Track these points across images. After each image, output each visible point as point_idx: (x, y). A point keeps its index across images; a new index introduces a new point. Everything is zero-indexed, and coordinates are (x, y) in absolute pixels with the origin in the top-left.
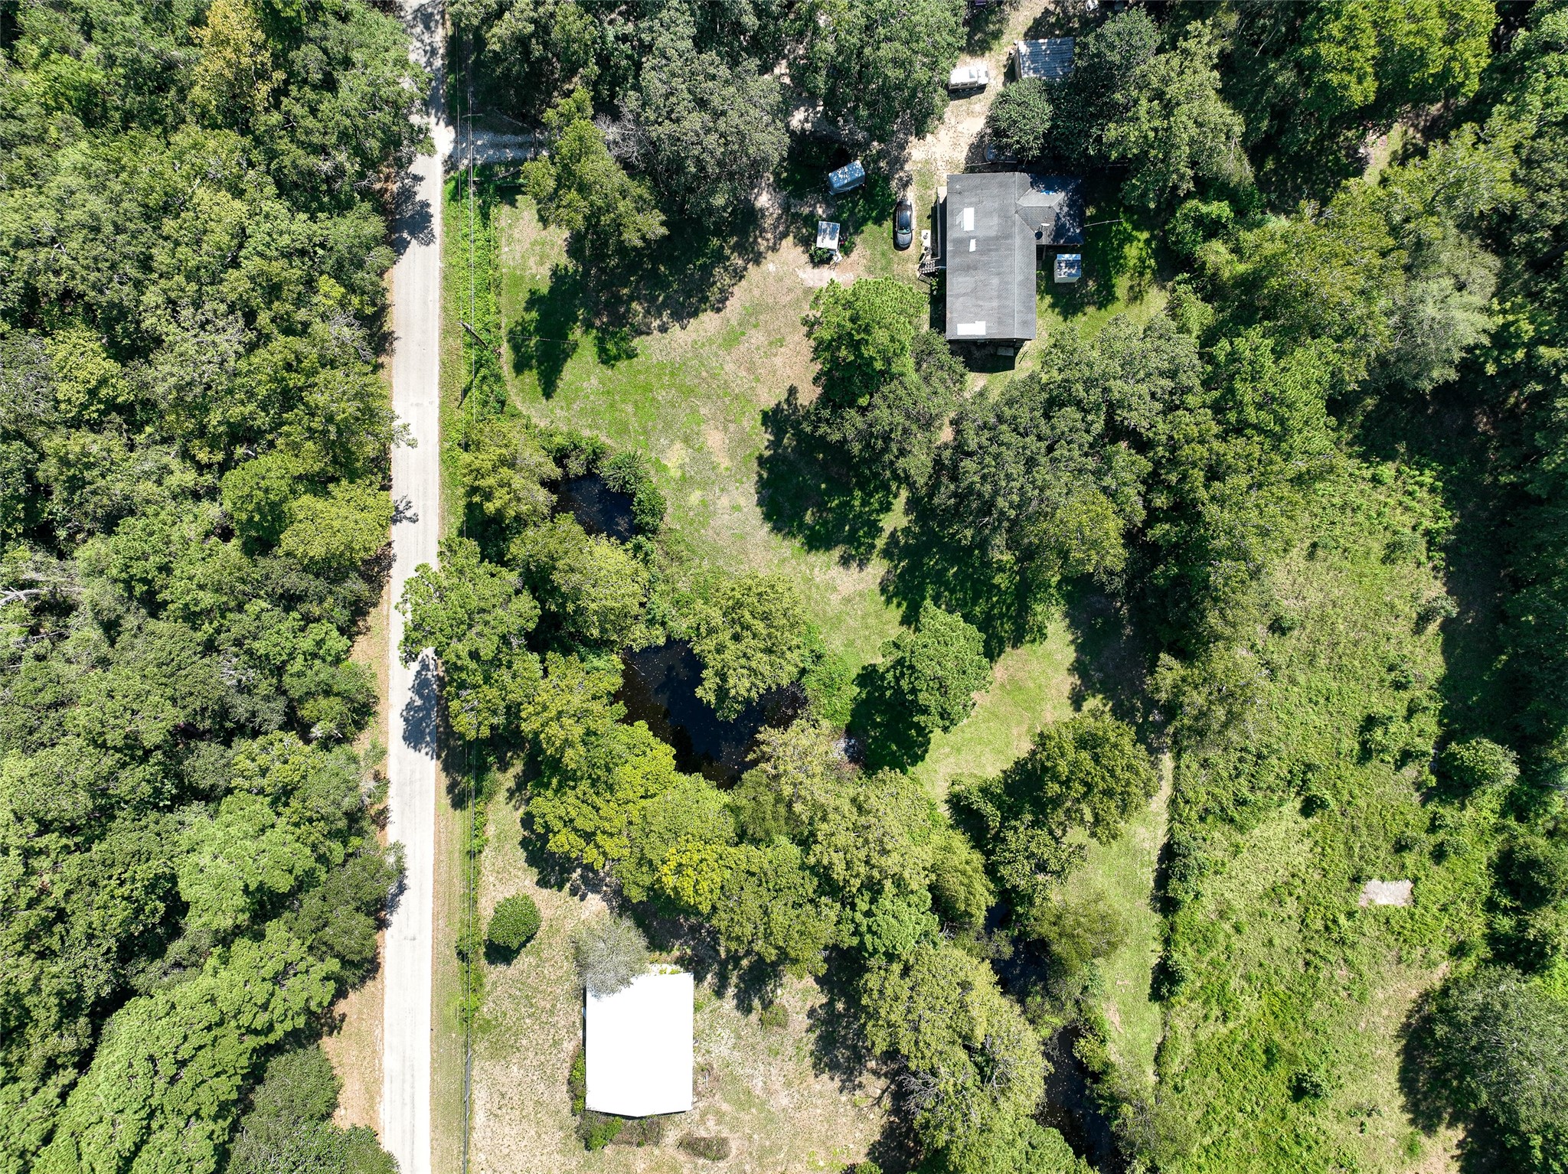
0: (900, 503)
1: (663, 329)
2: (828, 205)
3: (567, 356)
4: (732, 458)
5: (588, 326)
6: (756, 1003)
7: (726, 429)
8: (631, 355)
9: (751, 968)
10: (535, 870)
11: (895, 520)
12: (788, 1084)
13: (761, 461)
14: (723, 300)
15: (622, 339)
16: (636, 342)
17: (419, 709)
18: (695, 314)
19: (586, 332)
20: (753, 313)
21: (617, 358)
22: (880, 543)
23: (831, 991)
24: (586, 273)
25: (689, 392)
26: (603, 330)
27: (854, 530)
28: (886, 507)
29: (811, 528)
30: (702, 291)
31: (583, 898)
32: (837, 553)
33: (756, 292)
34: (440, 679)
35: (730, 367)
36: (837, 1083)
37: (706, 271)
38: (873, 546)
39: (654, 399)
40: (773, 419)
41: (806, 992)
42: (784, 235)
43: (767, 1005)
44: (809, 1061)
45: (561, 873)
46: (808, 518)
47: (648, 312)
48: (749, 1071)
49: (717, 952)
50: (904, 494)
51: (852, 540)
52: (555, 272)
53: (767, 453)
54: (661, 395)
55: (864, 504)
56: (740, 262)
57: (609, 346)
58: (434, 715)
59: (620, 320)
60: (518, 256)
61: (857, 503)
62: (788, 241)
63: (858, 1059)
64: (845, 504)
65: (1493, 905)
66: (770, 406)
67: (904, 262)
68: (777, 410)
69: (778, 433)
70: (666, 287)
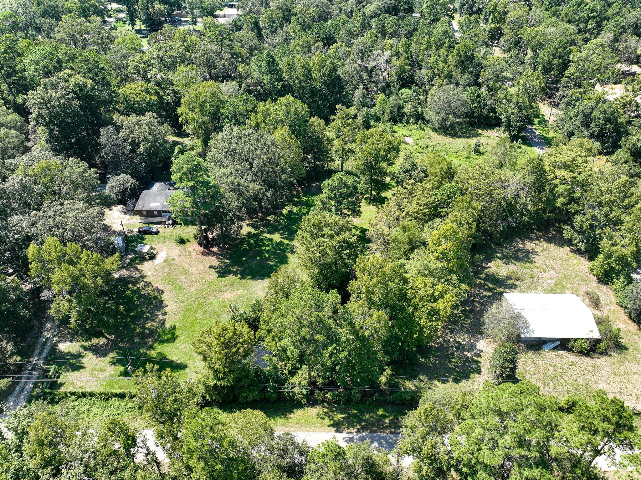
0: (269, 236)
1: (165, 314)
2: (129, 254)
3: (165, 358)
4: (238, 289)
5: (151, 347)
6: (510, 282)
7: (224, 291)
8: (174, 328)
9: (493, 284)
10: (472, 376)
11: (277, 237)
12: (544, 271)
13: (242, 278)
14: (159, 290)
15: (164, 332)
16: (168, 326)
17: (380, 444)
18: (161, 301)
19: (154, 349)
20: (168, 279)
21: (173, 334)
22: (286, 242)
23: (494, 258)
24: (121, 348)
25: (201, 306)
26: (155, 341)
27: (280, 249)
28: (271, 240)
29: (277, 262)
30: (151, 298)
31: (482, 351)
32: (289, 255)
33: (159, 279)
34: (358, 431)
35: (193, 289)
36: (534, 256)
37: (140, 296)
38: (288, 244)
39: (201, 319)
40: (223, 273)
41: (497, 266)
42: (136, 269)
43: (509, 278)
44: (530, 265)
45: (470, 362)
46: (272, 263)
47: (153, 320)
48: (545, 285)
49: (490, 296)
50: (265, 235)
51: (284, 250)
52: (113, 363)
53: (239, 276)
54: (199, 316)
55: (268, 246)
56: (142, 283)
57: (166, 338)
58: (383, 435)
59: (153, 332)
60: (95, 383)
61: (267, 248)
62: (140, 267)
63: (521, 250)
64: (267, 252)
65: (407, 123)
66: (216, 275)
67: (164, 232)
68: (219, 272)
69: (230, 272)
70: (143, 313)
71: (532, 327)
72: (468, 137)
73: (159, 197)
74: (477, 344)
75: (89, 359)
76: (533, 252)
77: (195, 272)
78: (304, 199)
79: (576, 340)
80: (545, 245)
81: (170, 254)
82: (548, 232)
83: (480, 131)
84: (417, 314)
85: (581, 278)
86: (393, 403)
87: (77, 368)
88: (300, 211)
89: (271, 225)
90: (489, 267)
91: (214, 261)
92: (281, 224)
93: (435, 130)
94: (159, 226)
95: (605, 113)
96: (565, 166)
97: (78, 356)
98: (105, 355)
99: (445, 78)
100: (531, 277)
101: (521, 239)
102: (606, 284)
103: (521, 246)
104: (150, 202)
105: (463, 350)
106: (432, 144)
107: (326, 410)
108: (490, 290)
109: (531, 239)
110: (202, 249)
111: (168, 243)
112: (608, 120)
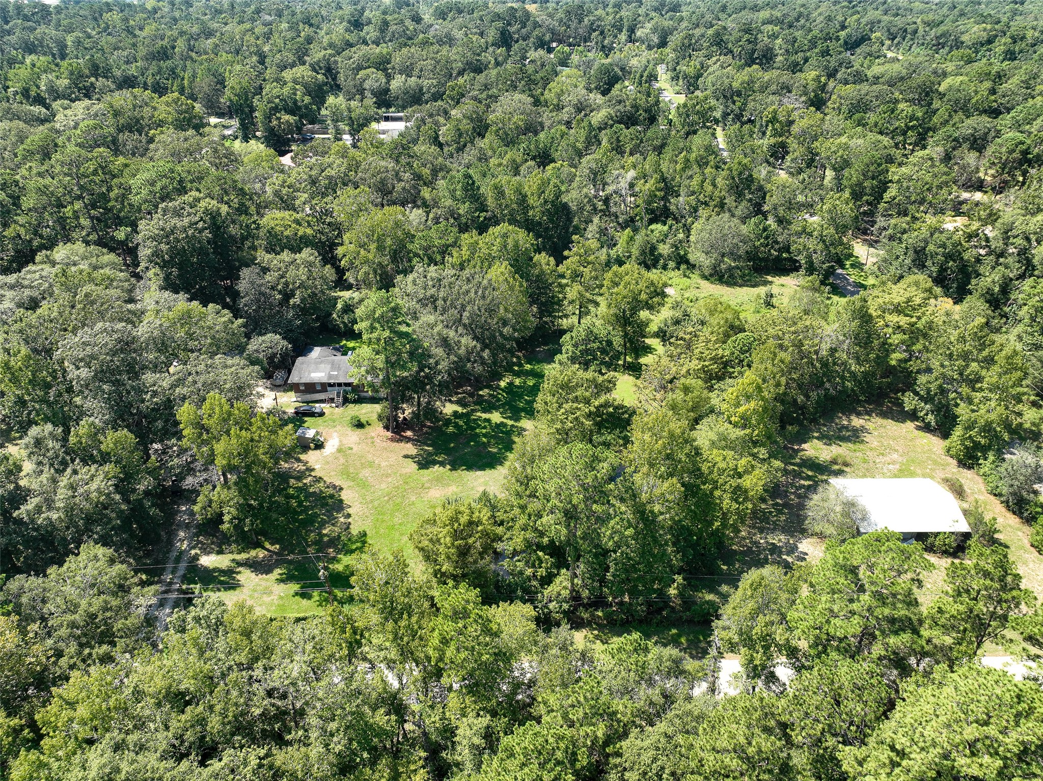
0: (484, 416)
1: (349, 516)
4: (448, 485)
5: (334, 560)
6: (836, 467)
7: (429, 488)
8: (364, 535)
9: (812, 471)
11: (496, 417)
12: (883, 454)
13: (454, 468)
14: (335, 487)
15: (350, 539)
16: (355, 531)
18: (341, 501)
19: (338, 561)
20: (346, 474)
21: (364, 542)
22: (510, 422)
23: (809, 438)
24: (289, 562)
25: (398, 507)
26: (339, 551)
27: (502, 432)
28: (488, 421)
29: (500, 449)
30: (325, 497)
31: (806, 554)
32: (516, 439)
33: (333, 474)
35: (383, 486)
36: (866, 435)
37: (308, 495)
38: (512, 426)
40: (425, 463)
41: (816, 449)
42: (299, 460)
43: (834, 462)
44: (862, 446)
46: (494, 450)
47: (333, 525)
48: (886, 470)
49: (809, 486)
50: (479, 414)
51: (509, 433)
52: (281, 581)
53: (448, 467)
55: (485, 428)
56: (310, 478)
57: (354, 547)
59: (334, 542)
61: (484, 431)
62: (303, 457)
63: (846, 428)
64: (485, 435)
65: (665, 268)
66: (415, 466)
67: (332, 414)
68: (419, 463)
69: (434, 463)
70: (316, 515)
71: (874, 517)
72: (753, 286)
73: (322, 366)
74: (799, 545)
75: (246, 576)
76: (863, 429)
77: (383, 464)
78: (528, 367)
79: (937, 535)
80: (879, 421)
81: (345, 442)
82: (882, 405)
83: (770, 278)
84: (717, 493)
85: (935, 462)
86: (690, 622)
87: (232, 586)
88: (525, 383)
89: (486, 401)
90: (803, 450)
91: (410, 449)
92: (499, 400)
93: (705, 277)
94: (323, 405)
95: (944, 246)
96: (898, 310)
97: (230, 572)
98: (268, 571)
99: (715, 206)
100: (865, 461)
101: (844, 414)
102: (970, 468)
103: (845, 423)
104: (310, 372)
105: (781, 553)
106: (702, 295)
107: (596, 632)
108: (808, 478)
109: (858, 414)
110: (389, 434)
111: (339, 428)
112: (949, 257)
